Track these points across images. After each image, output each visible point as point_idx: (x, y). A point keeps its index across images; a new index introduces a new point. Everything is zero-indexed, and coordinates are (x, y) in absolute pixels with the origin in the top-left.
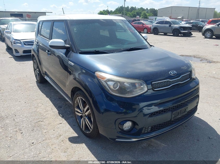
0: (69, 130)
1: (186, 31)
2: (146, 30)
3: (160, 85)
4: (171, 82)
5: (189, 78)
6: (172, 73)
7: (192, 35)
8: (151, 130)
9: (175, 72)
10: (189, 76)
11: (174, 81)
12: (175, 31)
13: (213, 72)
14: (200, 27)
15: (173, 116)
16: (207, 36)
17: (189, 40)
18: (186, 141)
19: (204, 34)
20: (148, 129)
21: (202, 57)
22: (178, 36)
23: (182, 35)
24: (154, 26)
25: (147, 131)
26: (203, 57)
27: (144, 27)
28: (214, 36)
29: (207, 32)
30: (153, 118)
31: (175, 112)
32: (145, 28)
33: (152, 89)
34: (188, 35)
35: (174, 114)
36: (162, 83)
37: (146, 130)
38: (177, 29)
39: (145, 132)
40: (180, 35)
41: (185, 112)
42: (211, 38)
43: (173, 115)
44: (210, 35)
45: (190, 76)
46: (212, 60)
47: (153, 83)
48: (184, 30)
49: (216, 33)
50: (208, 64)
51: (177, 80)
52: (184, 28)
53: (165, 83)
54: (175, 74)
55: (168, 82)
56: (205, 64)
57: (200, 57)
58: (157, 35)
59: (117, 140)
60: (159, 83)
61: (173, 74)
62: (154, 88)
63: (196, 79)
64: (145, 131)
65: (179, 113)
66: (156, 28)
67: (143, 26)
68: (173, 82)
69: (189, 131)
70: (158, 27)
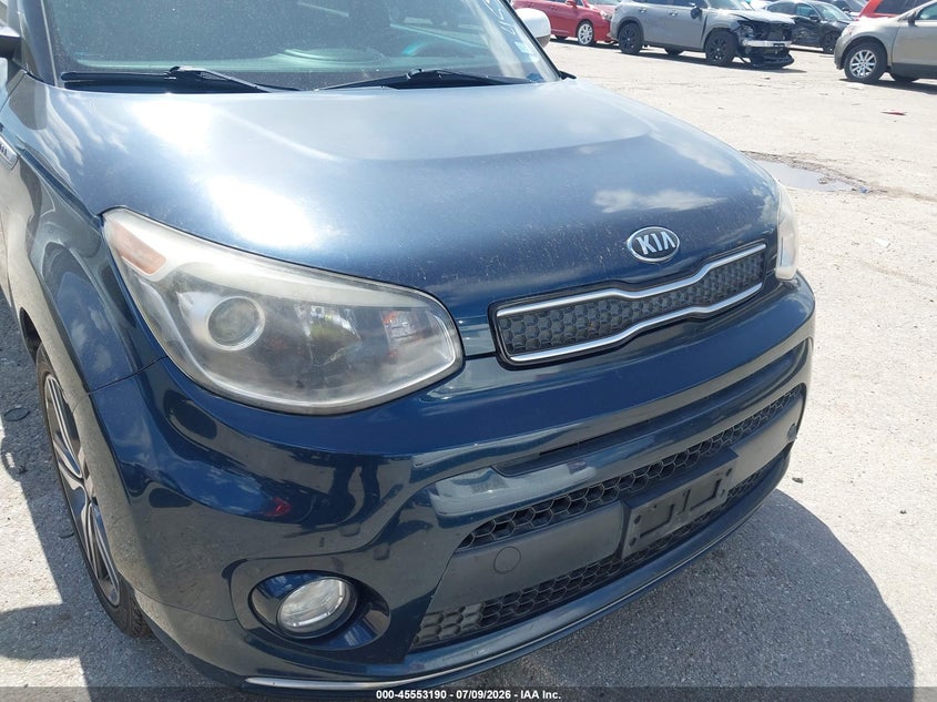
0: (27, 562)
1: (767, 44)
2: (586, 32)
3: (556, 326)
4: (635, 306)
5: (761, 277)
6: (642, 244)
7: (792, 61)
8: (484, 622)
9: (664, 235)
10: (757, 268)
11: (655, 301)
12: (716, 42)
13: (877, 240)
14: (827, 27)
15: (633, 530)
16: (856, 72)
17: (778, 85)
18: (708, 661)
19: (842, 63)
20: (457, 618)
21: (831, 164)
22: (728, 64)
23: (748, 60)
24: (624, 12)
25: (453, 629)
26: (834, 165)
27: (580, 17)
28: (888, 69)
29: (860, 53)
30: (488, 551)
31: (647, 505)
32: (585, 21)
33: (496, 354)
34: (774, 61)
35: (637, 521)
36: (541, 319)
37: (442, 625)
38: (728, 30)
39: (441, 635)
40: (737, 60)
41: (714, 496)
42: (873, 80)
43: (631, 523)
44: (871, 67)
45: (762, 265)
46: (873, 180)
47: (500, 314)
48: (757, 38)
49: (897, 56)
50: (857, 200)
51: (673, 296)
52: (760, 29)
53: (591, 315)
54: (665, 253)
55: (614, 309)
56: (841, 197)
57: (820, 167)
58: (636, 53)
59: (251, 681)
60: (546, 312)
61: (651, 255)
62: (510, 347)
63: (799, 284)
64: (439, 631)
65: (672, 506)
66: (635, 22)
67: (576, 11)
68: (646, 306)
69: (733, 589)
70: (641, 19)
